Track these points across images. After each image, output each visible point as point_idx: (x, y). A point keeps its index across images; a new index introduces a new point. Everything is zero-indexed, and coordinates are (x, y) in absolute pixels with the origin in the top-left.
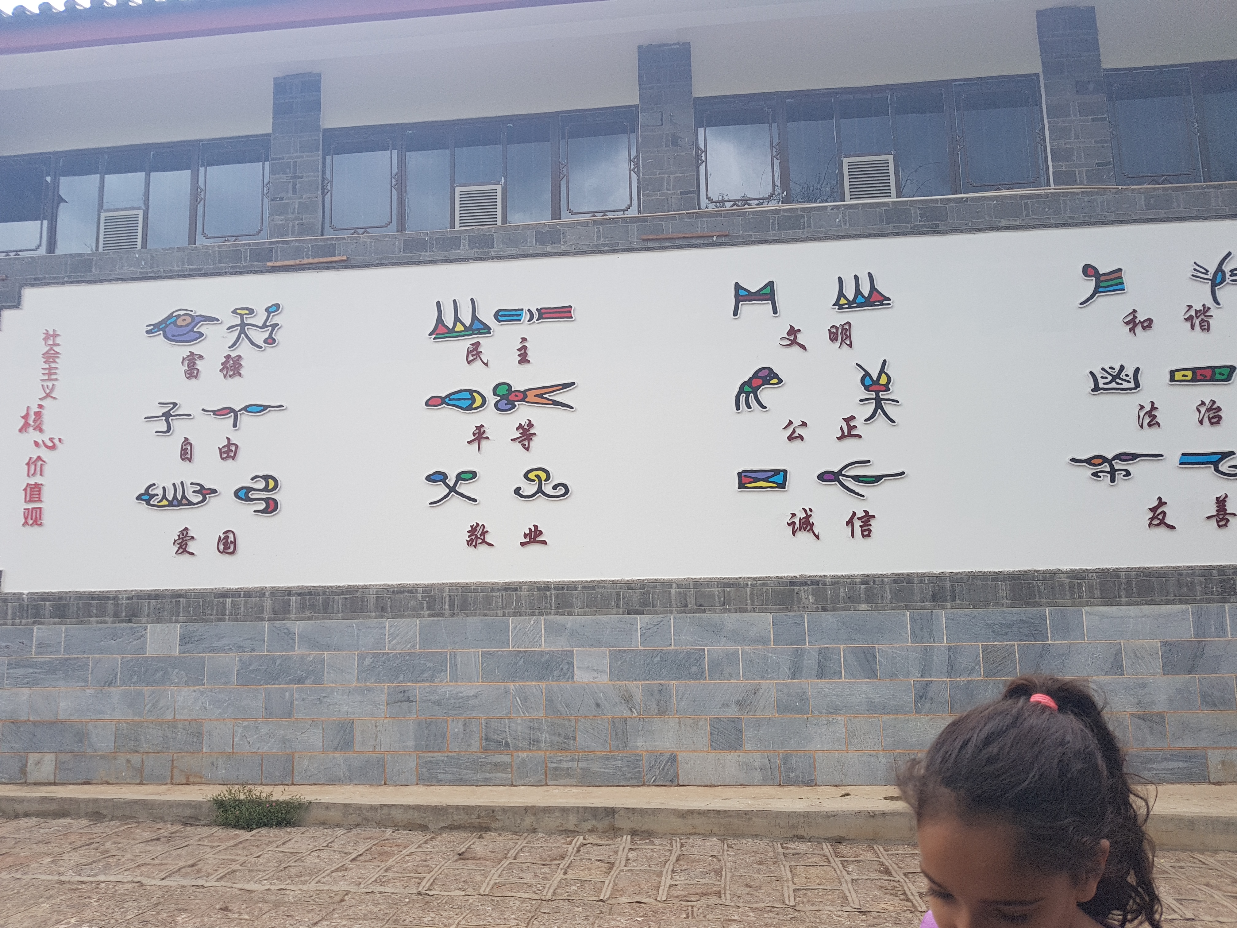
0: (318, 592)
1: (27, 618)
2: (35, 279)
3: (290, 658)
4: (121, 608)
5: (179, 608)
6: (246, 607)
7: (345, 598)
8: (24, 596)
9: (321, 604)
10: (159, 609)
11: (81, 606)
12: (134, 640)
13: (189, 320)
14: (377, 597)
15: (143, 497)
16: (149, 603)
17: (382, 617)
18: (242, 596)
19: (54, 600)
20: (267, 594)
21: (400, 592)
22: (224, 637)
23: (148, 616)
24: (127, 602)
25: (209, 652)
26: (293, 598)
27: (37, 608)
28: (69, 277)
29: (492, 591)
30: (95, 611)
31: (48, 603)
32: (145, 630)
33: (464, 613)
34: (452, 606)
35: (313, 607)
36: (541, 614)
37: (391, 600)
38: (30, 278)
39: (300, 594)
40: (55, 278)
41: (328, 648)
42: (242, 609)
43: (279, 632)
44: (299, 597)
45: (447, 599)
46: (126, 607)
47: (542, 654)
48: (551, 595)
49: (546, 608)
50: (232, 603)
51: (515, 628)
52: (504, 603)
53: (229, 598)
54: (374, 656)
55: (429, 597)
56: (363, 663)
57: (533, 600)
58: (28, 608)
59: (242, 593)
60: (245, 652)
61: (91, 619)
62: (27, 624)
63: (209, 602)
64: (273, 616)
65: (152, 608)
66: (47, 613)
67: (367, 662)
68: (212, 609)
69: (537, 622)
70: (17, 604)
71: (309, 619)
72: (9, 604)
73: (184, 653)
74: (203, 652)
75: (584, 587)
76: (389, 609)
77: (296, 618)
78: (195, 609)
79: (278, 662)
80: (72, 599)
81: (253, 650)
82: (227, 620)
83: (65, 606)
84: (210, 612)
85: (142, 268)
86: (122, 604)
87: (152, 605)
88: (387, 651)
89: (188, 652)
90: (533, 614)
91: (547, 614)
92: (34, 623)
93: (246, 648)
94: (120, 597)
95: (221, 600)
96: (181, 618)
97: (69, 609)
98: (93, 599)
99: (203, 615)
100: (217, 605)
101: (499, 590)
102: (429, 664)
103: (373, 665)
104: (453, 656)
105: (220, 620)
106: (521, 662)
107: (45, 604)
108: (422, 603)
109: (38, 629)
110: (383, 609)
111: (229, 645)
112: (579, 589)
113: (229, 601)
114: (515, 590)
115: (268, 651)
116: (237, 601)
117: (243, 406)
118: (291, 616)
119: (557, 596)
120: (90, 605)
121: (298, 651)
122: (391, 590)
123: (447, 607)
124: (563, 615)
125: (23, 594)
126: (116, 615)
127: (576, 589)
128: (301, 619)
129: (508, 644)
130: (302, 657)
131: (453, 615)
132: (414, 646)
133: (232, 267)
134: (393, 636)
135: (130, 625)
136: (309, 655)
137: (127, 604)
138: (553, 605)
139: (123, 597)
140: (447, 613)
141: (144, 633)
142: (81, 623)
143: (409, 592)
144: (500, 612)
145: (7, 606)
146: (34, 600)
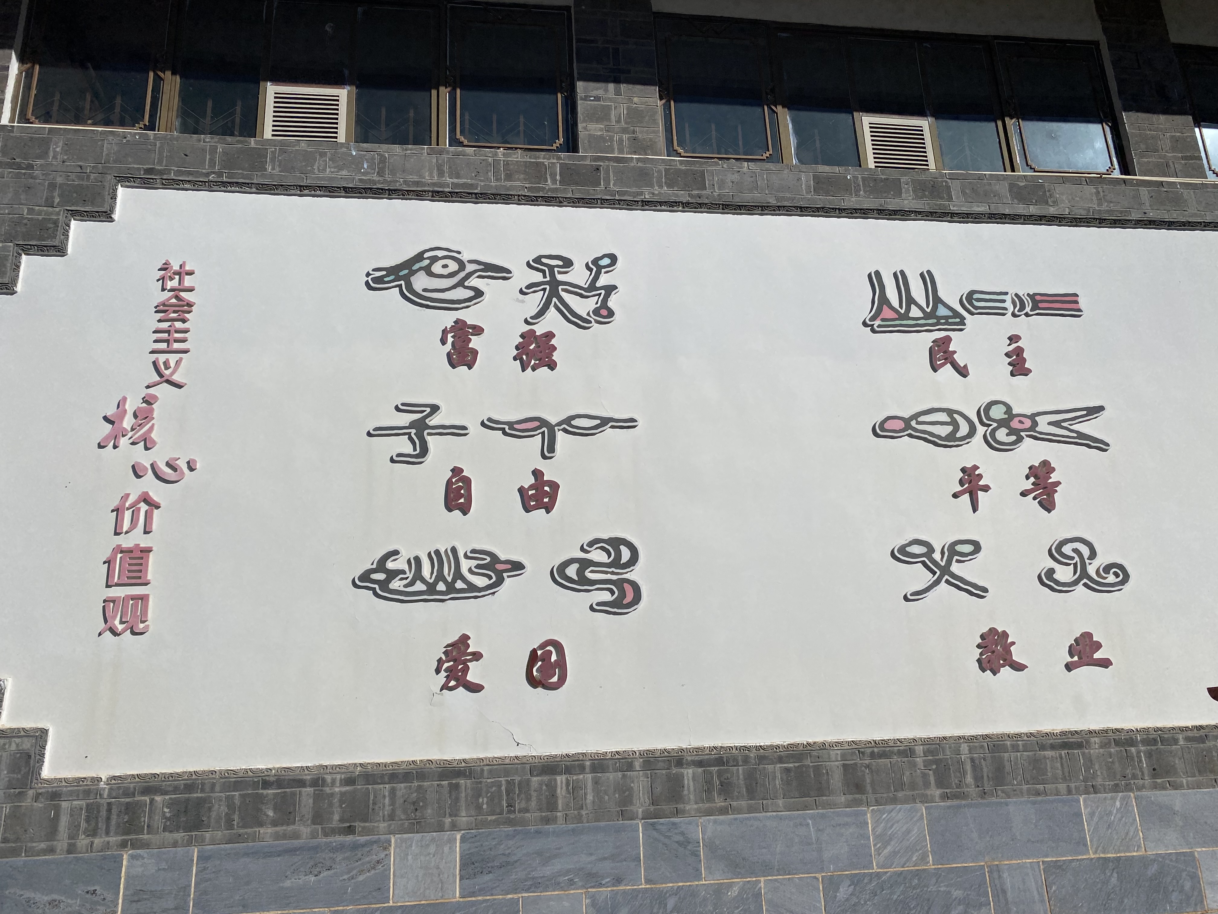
0: (735, 759)
1: (107, 833)
2: (149, 171)
3: (693, 893)
4: (331, 805)
5: (457, 799)
6: (597, 792)
7: (788, 770)
8: (102, 785)
9: (742, 782)
10: (414, 803)
11: (237, 802)
12: (361, 872)
13: (453, 266)
14: (844, 765)
15: (374, 576)
16: (393, 791)
17: (857, 803)
18: (587, 770)
19: (176, 790)
20: (637, 765)
21: (883, 755)
22: (556, 856)
23: (392, 817)
24: (344, 789)
25: (527, 891)
26: (688, 773)
27: (131, 810)
28: (220, 174)
29: (1043, 748)
30: (271, 813)
31: (158, 798)
32: (385, 849)
33: (1003, 791)
34: (978, 779)
35: (726, 788)
36: (1128, 788)
37: (872, 772)
38: (139, 169)
39: (700, 764)
40: (189, 173)
41: (767, 869)
42: (590, 797)
43: (667, 841)
44: (700, 770)
45: (968, 767)
46: (341, 802)
47: (1144, 861)
48: (1139, 752)
49: (1134, 777)
50: (568, 784)
51: (1092, 814)
52: (1066, 770)
53: (560, 774)
54: (855, 881)
55: (937, 762)
56: (836, 897)
57: (1113, 762)
58: (109, 810)
59: (588, 763)
60: (601, 885)
61: (262, 830)
62: (107, 846)
63: (520, 783)
64: (652, 808)
65: (399, 801)
66: (158, 821)
67: (843, 892)
68: (528, 799)
69: (1125, 802)
70: (83, 803)
71: (723, 811)
72: (64, 805)
73: (473, 894)
74: (515, 891)
75: (1188, 739)
76: (869, 788)
77: (698, 810)
78: (491, 800)
79: (671, 903)
80: (217, 788)
81: (618, 881)
82: (561, 820)
83: (201, 802)
84: (523, 805)
85: (364, 174)
86: (332, 795)
87: (399, 793)
88: (876, 869)
89: (482, 891)
90: (1116, 789)
91: (1139, 789)
92: (123, 845)
93: (603, 878)
94: (329, 778)
95: (546, 778)
96: (463, 819)
97: (210, 809)
98: (266, 784)
99: (509, 812)
100: (539, 790)
101: (1053, 747)
102: (957, 893)
103: (854, 900)
104: (995, 875)
105: (547, 821)
106: (1114, 880)
107: (152, 801)
108: (924, 776)
109: (132, 857)
110: (859, 788)
111: (568, 872)
112: (1181, 742)
113: (561, 779)
114: (1079, 745)
115: (648, 881)
116: (578, 781)
117: (563, 417)
118: (688, 807)
119: (1149, 755)
120: (260, 799)
121: (707, 880)
122: (869, 751)
123: (969, 779)
124: (1164, 788)
125: (99, 779)
126: (318, 818)
127: (1176, 741)
128: (709, 813)
129: (1085, 845)
130: (719, 891)
131: (984, 794)
132: (923, 858)
133: (529, 189)
134: (884, 839)
135: (349, 838)
136: (730, 886)
137: (342, 794)
138: (1146, 772)
139: (334, 781)
140: (972, 790)
141: (382, 855)
142: (238, 839)
143: (900, 753)
144: (1062, 787)
145: (57, 809)
146: (127, 793)
